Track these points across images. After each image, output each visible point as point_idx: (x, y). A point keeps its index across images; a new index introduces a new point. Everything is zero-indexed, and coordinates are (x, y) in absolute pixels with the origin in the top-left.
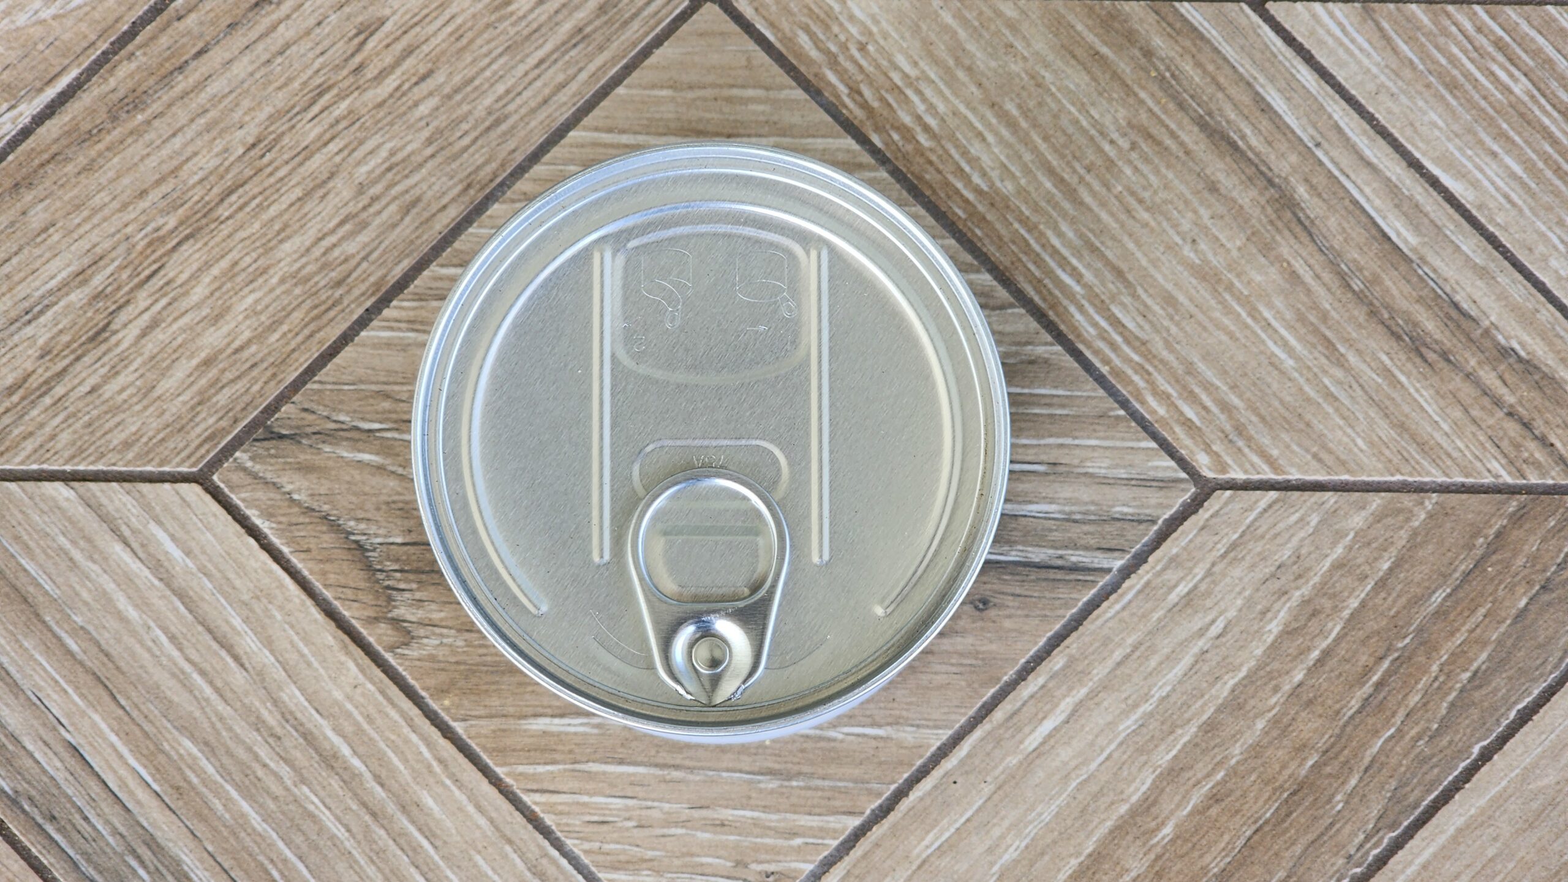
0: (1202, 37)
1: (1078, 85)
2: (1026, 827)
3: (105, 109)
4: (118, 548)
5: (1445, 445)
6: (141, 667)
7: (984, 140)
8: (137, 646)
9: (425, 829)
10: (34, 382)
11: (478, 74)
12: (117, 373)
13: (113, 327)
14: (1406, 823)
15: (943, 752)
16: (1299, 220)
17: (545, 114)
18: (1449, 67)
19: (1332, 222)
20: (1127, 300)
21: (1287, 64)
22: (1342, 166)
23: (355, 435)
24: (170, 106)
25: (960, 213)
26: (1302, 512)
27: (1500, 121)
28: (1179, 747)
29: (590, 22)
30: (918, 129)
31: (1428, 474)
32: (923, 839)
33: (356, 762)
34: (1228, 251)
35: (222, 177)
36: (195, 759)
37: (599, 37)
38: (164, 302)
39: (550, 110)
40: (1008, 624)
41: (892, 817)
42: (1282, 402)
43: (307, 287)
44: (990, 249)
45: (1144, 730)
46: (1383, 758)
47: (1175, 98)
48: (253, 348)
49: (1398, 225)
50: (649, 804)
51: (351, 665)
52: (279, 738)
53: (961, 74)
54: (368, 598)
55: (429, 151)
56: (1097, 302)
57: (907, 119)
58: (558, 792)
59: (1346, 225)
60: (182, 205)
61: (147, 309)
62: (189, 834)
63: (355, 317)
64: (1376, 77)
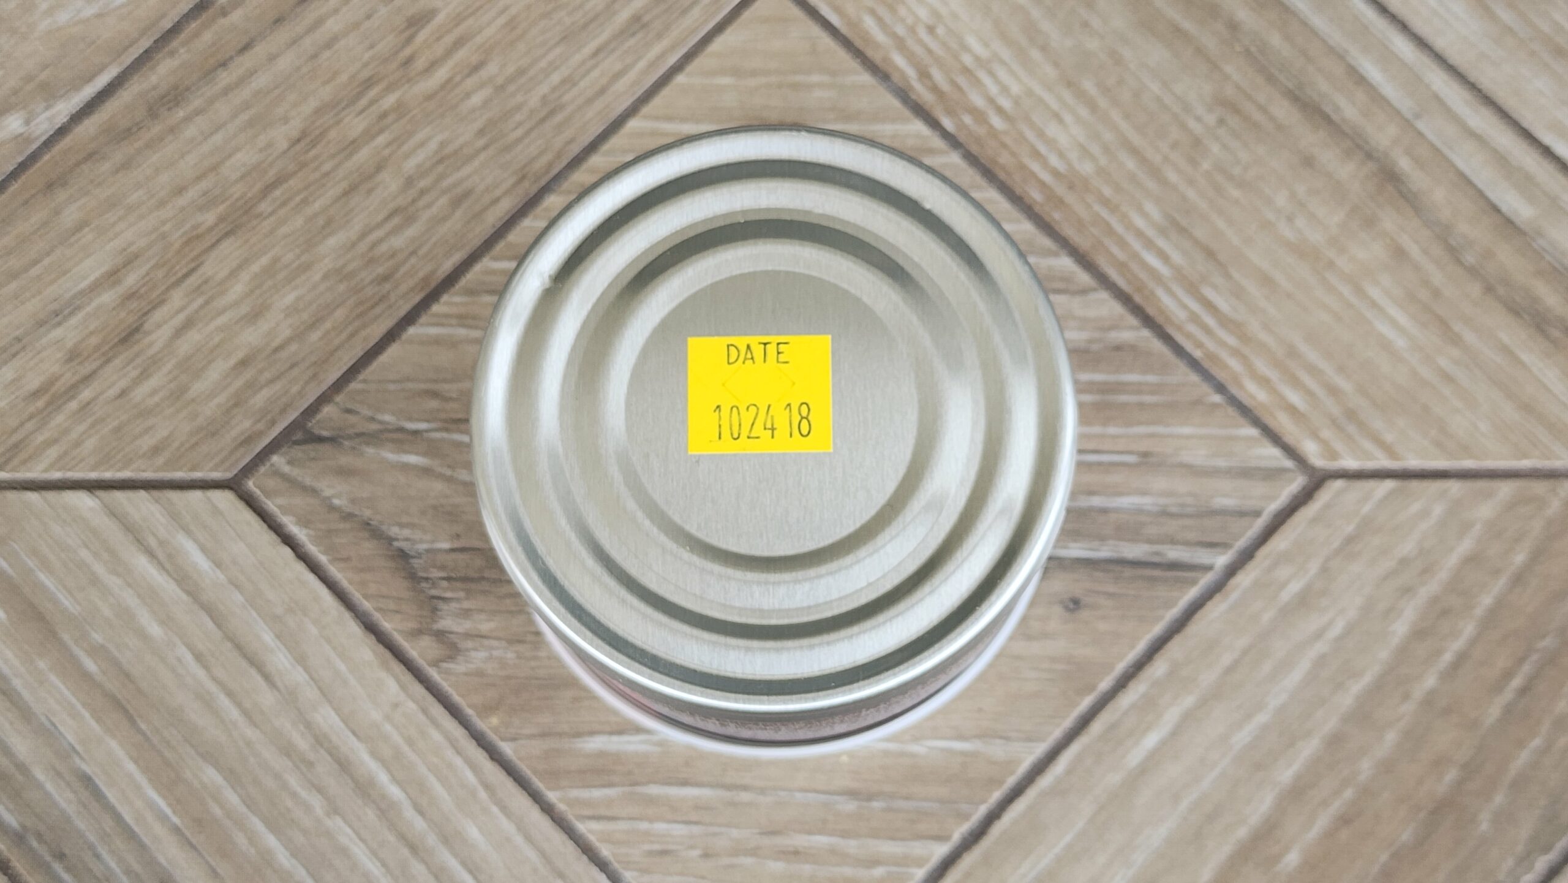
1: (1159, 62)
2: (1133, 853)
3: (145, 106)
4: (144, 561)
6: (163, 687)
8: (160, 665)
10: (60, 386)
11: (533, 64)
12: (149, 376)
13: (147, 326)
15: (1039, 769)
16: (1402, 194)
17: (603, 104)
19: (1438, 196)
20: (1219, 281)
21: (1379, 34)
22: (1446, 137)
23: (399, 436)
24: (211, 101)
25: (1037, 197)
26: (1422, 503)
28: (1302, 761)
30: (991, 112)
32: (1019, 866)
33: (394, 790)
34: (1327, 228)
35: (265, 173)
36: (219, 789)
37: (658, 26)
38: (200, 301)
40: (1102, 626)
41: (984, 844)
42: (1393, 384)
43: (352, 283)
44: (1069, 232)
45: (1262, 743)
48: (294, 347)
49: (1509, 196)
50: (716, 829)
51: (391, 683)
52: (310, 764)
53: (1035, 54)
54: (411, 609)
55: (481, 142)
56: (1186, 284)
57: (979, 103)
58: (616, 819)
59: (1452, 198)
60: (223, 202)
61: (182, 308)
62: (210, 872)
63: (402, 312)
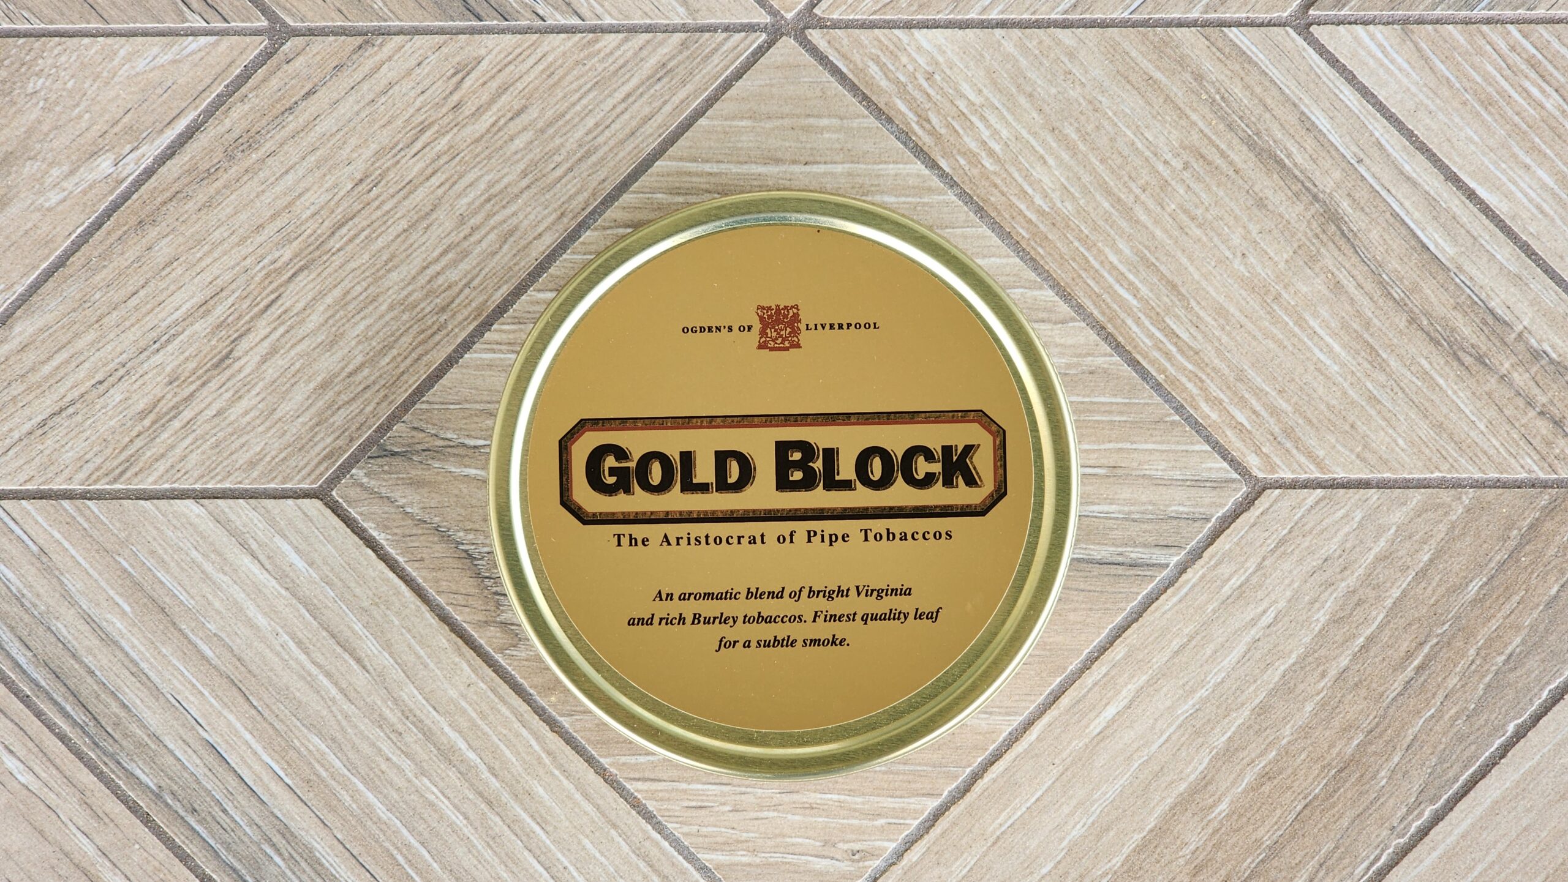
0: (1250, 61)
1: (1132, 109)
2: (1092, 805)
3: (221, 149)
4: (247, 560)
5: (1480, 443)
6: (271, 670)
7: (1045, 162)
8: (268, 651)
9: (537, 815)
10: (163, 406)
11: (569, 108)
12: (240, 397)
13: (235, 354)
14: (1445, 797)
15: (1014, 738)
16: (1343, 233)
17: (633, 145)
18: (1484, 84)
19: (1374, 235)
20: (1181, 312)
21: (1331, 85)
22: (1383, 181)
23: (462, 451)
24: (281, 145)
25: (1024, 233)
26: (1347, 508)
27: (1533, 135)
28: (1233, 729)
29: (673, 57)
30: (983, 154)
31: (1466, 470)
32: (997, 818)
33: (471, 755)
34: (1276, 264)
35: (333, 212)
36: (323, 754)
37: (681, 71)
38: (281, 330)
39: (637, 142)
40: (1072, 617)
41: (969, 797)
42: (1328, 406)
43: (414, 313)
44: (1052, 266)
45: (1201, 714)
46: (1424, 736)
47: (1222, 119)
48: (366, 372)
49: (1436, 236)
50: (743, 789)
51: (465, 666)
52: (400, 734)
53: (1022, 100)
54: (478, 604)
55: (524, 183)
56: (1153, 315)
57: (973, 145)
58: (659, 781)
59: (1386, 237)
60: (296, 238)
61: (266, 337)
62: (319, 822)
63: (459, 340)
64: (1415, 95)
